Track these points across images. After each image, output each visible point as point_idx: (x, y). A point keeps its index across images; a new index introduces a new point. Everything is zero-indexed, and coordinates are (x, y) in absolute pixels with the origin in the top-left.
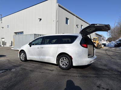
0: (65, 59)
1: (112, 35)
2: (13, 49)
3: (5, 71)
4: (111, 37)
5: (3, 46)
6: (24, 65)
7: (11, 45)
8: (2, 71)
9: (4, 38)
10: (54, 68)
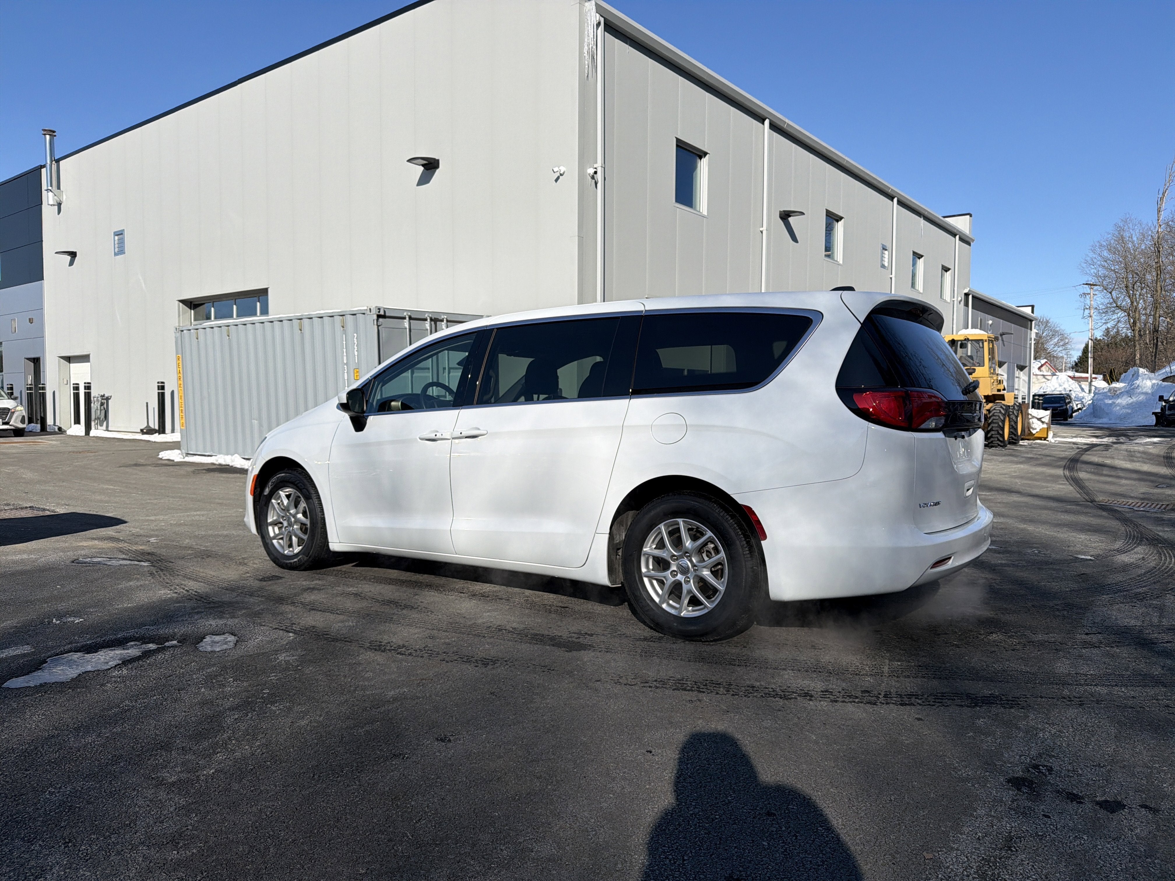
0: (694, 538)
1: (1132, 311)
2: (175, 455)
3: (147, 654)
4: (1125, 331)
5: (79, 430)
6: (309, 597)
7: (154, 424)
8: (119, 653)
9: (84, 358)
10: (585, 626)
